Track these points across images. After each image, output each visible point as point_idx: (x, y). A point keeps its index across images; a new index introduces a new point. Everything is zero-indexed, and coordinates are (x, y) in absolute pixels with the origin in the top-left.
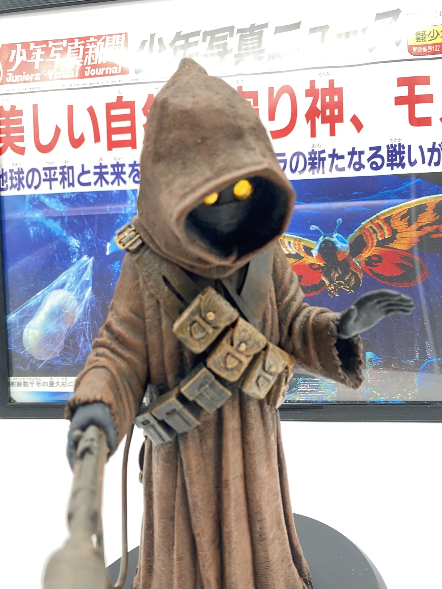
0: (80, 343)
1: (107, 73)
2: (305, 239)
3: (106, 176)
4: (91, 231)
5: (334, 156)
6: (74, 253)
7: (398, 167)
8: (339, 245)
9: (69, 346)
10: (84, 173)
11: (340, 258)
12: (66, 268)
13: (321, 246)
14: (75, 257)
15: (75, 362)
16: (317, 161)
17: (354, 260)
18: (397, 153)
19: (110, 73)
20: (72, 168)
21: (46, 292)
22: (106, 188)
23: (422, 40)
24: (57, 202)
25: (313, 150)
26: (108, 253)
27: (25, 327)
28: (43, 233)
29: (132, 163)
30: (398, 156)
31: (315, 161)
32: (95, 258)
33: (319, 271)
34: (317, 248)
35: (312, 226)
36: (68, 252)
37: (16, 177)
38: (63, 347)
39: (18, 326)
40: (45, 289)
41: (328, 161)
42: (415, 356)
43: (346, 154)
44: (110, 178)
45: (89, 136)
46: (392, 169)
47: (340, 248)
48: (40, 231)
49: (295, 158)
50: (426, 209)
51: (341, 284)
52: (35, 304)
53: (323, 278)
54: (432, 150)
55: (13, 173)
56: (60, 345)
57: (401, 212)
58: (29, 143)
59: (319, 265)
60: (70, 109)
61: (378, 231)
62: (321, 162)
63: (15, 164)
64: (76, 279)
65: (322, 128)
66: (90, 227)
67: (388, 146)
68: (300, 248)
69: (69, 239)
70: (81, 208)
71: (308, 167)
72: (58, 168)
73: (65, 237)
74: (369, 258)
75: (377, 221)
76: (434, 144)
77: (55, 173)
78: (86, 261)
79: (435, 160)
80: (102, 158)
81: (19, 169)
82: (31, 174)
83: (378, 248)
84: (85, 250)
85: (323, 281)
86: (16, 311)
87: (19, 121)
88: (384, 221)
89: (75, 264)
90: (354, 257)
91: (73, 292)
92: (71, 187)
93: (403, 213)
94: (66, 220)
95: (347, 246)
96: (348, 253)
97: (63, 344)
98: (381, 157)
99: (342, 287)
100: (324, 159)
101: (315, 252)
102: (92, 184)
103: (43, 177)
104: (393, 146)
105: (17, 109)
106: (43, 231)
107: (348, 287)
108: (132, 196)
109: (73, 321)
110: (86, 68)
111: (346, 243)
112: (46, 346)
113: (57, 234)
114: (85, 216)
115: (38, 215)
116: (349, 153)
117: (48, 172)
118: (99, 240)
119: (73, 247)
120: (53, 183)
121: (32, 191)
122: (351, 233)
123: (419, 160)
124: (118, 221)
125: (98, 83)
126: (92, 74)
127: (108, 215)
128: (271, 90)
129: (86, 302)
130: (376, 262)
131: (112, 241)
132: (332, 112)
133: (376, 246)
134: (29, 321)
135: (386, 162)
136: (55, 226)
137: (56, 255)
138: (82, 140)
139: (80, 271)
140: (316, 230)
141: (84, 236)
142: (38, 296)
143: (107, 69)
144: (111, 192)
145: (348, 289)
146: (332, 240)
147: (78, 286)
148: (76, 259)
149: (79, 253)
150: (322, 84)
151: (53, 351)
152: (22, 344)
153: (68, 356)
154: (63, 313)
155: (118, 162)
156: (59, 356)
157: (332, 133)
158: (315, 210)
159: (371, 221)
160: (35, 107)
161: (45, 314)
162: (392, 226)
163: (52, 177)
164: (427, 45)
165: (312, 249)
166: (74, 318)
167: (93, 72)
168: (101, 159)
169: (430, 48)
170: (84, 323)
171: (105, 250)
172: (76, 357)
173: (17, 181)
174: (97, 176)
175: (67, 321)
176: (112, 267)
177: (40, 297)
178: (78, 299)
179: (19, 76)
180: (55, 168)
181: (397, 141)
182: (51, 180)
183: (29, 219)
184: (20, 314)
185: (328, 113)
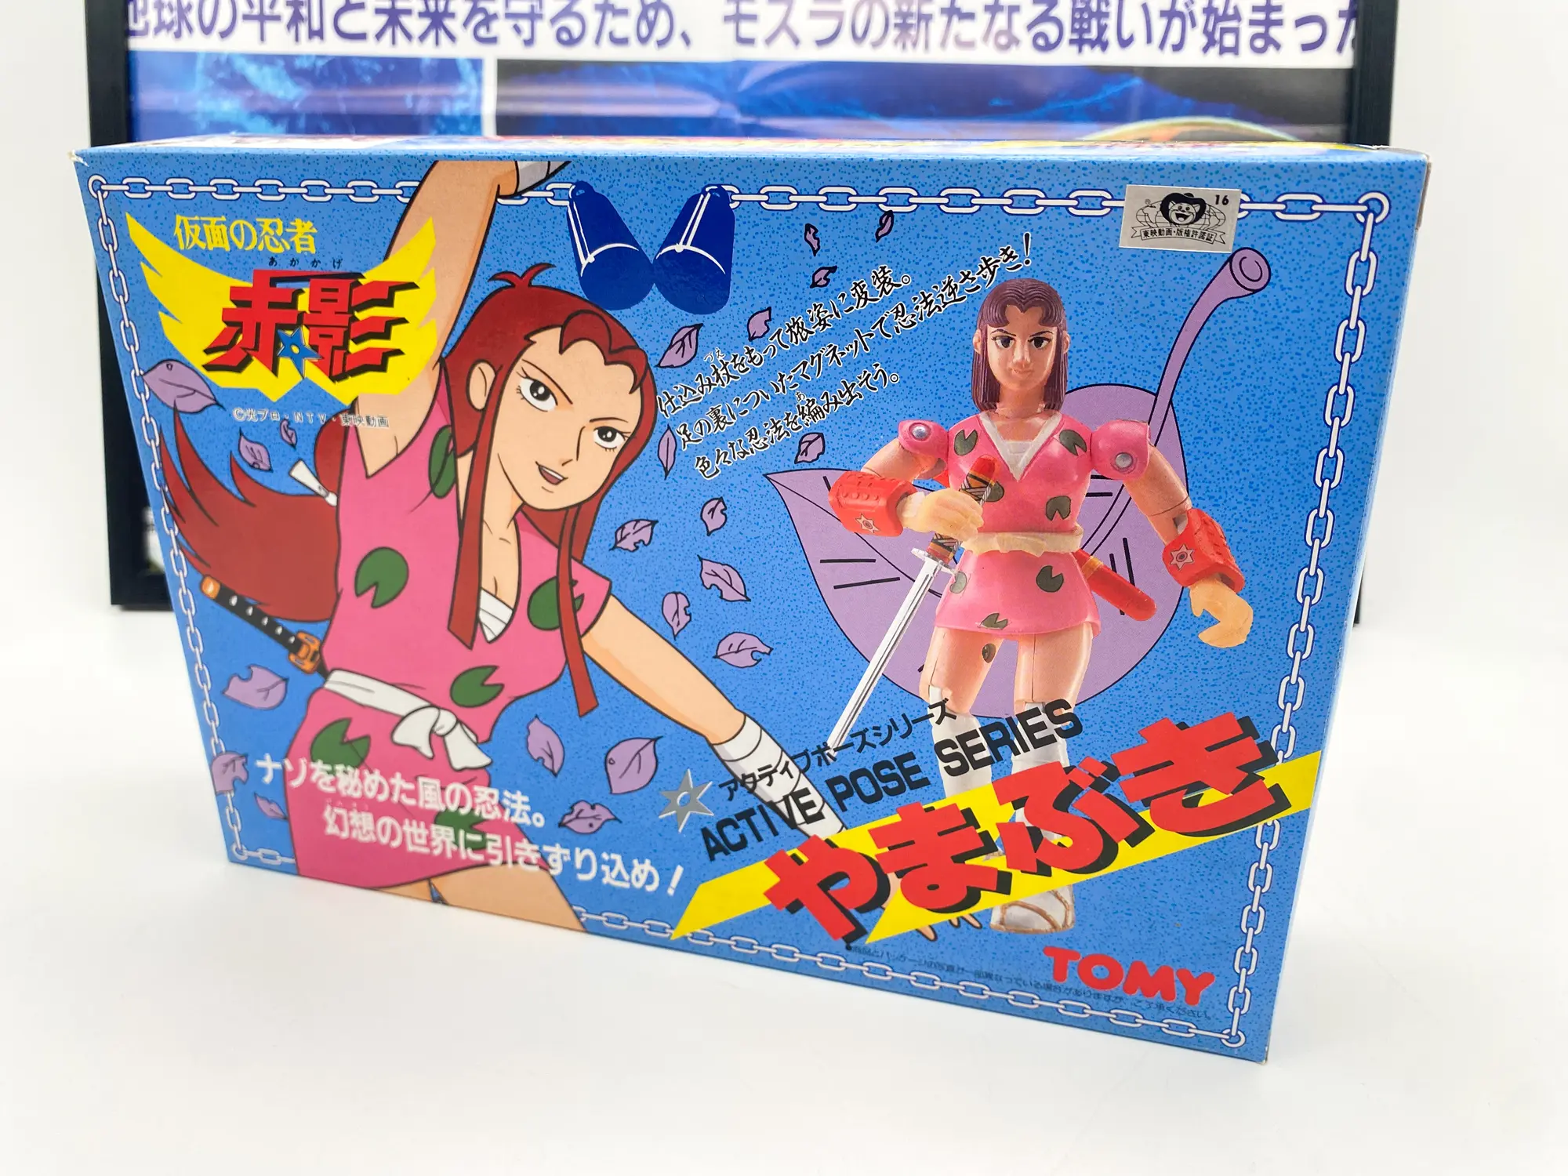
3: (404, 20)
5: (953, 11)
7: (1093, 47)
10: (350, 7)
16: (913, 21)
18: (1092, 15)
22: (404, 49)
24: (279, 77)
30: (1094, 23)
31: (909, 21)
37: (170, 5)
41: (939, 23)
43: (979, 10)
44: (415, 25)
46: (1080, 50)
49: (864, 10)
54: (1170, 14)
62: (923, 24)
70: (341, 93)
71: (893, 33)
77: (273, 2)
79: (1174, 37)
82: (211, 1)
92: (316, 40)
94: (302, 123)
98: (1058, 23)
100: (928, 18)
102: (371, 37)
103: (243, 8)
108: (468, 75)
114: (349, 115)
115: (228, 105)
116: (987, 8)
120: (269, 26)
121: (212, 44)
123: (1140, 36)
124: (433, 132)
127: (410, 117)
135: (1067, 35)
144: (419, 60)
163: (267, 11)
173: (175, 14)
174: (383, 19)
182: (262, 18)
183: (204, 114)
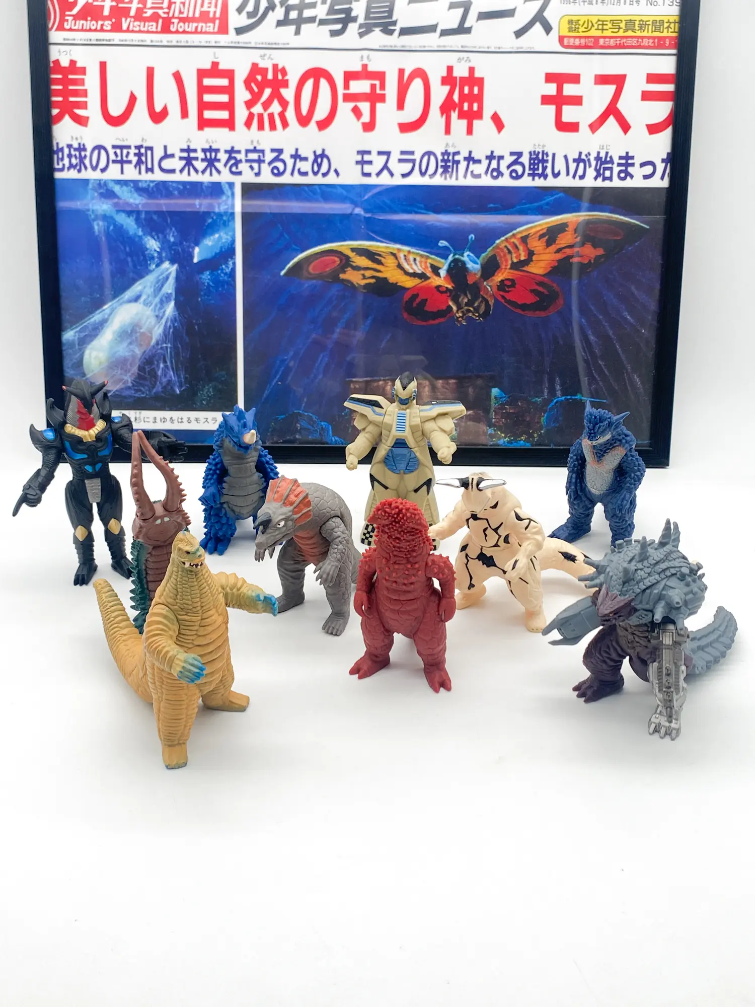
0: (158, 370)
1: (199, 30)
2: (433, 257)
3: (194, 162)
4: (175, 231)
5: (470, 159)
6: (153, 258)
8: (470, 265)
9: (145, 374)
10: (166, 156)
11: (470, 281)
12: (141, 277)
13: (450, 265)
14: (154, 264)
15: (153, 393)
16: (450, 164)
17: (485, 283)
18: (540, 161)
19: (204, 30)
20: (151, 149)
21: (114, 305)
22: (195, 177)
23: (575, 30)
24: (131, 192)
25: (446, 151)
26: (196, 260)
27: (86, 348)
28: (113, 230)
29: (229, 148)
30: (540, 165)
31: (448, 164)
32: (179, 266)
33: (446, 295)
34: (446, 267)
35: (441, 241)
36: (144, 256)
37: (75, 155)
38: (136, 374)
39: (77, 347)
40: (114, 301)
41: (463, 165)
42: (543, 394)
43: (483, 159)
44: (200, 165)
45: (175, 109)
46: (533, 179)
47: (471, 269)
48: (108, 228)
49: (426, 158)
50: (566, 229)
51: (469, 311)
52: (101, 319)
53: (451, 303)
54: (578, 161)
55: (72, 150)
56: (132, 371)
57: (540, 230)
58: (93, 111)
59: (447, 288)
60: (150, 72)
61: (513, 251)
62: (455, 166)
63: (74, 138)
64: (154, 290)
65: (459, 125)
66: (173, 226)
67: (530, 153)
68: (426, 267)
69: (146, 239)
70: (162, 201)
71: (440, 170)
72: (133, 148)
73: (140, 237)
74: (502, 281)
75: (513, 240)
76: (580, 153)
77: (128, 153)
78: (167, 269)
79: (580, 172)
80: (191, 139)
81: (79, 144)
82: (96, 152)
83: (512, 271)
84: (166, 255)
85: (450, 306)
86: (75, 328)
87: (82, 82)
88: (520, 240)
89: (153, 273)
90: (485, 280)
91: (150, 306)
92: (150, 173)
93: (541, 232)
94: (143, 216)
95: (478, 267)
96: (479, 274)
97: (137, 371)
98: (522, 165)
99: (470, 314)
100: (458, 162)
101: (443, 273)
102: (178, 171)
103: (112, 157)
104: (536, 152)
105: (79, 65)
106: (112, 228)
107: (477, 315)
108: (227, 191)
109: (149, 343)
110: (173, 20)
111: (477, 264)
112: (114, 373)
113: (131, 233)
114: (167, 211)
115: (104, 207)
116: (487, 157)
117: (118, 151)
118: (184, 243)
119: (151, 251)
120: (126, 166)
121: (97, 175)
122: (483, 252)
123: (563, 172)
124: (210, 221)
125: (187, 42)
126: (181, 30)
127: (198, 212)
128: (401, 72)
129: (167, 319)
130: (509, 287)
131: (201, 245)
132: (470, 106)
133: (511, 268)
134: (92, 341)
135: (527, 171)
136: (129, 224)
137: (129, 259)
138: (164, 113)
139: (159, 280)
140: (446, 247)
141: (165, 237)
142: (104, 310)
143: (200, 25)
144: (201, 183)
145: (477, 316)
146: (462, 259)
147: (157, 300)
148: (154, 266)
149: (158, 258)
150: (460, 72)
151: (123, 379)
152: (83, 368)
153: (143, 386)
154: (136, 333)
155: (211, 147)
156: (130, 385)
157: (470, 131)
158: (446, 222)
159: (506, 239)
160: (103, 65)
161: (114, 333)
162: (528, 246)
163: (125, 159)
164: (580, 37)
165: (440, 268)
166: (151, 338)
167: (181, 27)
168: (189, 140)
169: (583, 41)
170: (164, 345)
171: (192, 257)
172: (153, 387)
173: (78, 160)
174: (183, 162)
175: (142, 343)
176: (201, 278)
177: (108, 311)
178: (157, 316)
179: (82, 22)
180: (129, 147)
181: (541, 147)
182: (122, 162)
183: (93, 211)
184: (80, 331)
185: (466, 106)
